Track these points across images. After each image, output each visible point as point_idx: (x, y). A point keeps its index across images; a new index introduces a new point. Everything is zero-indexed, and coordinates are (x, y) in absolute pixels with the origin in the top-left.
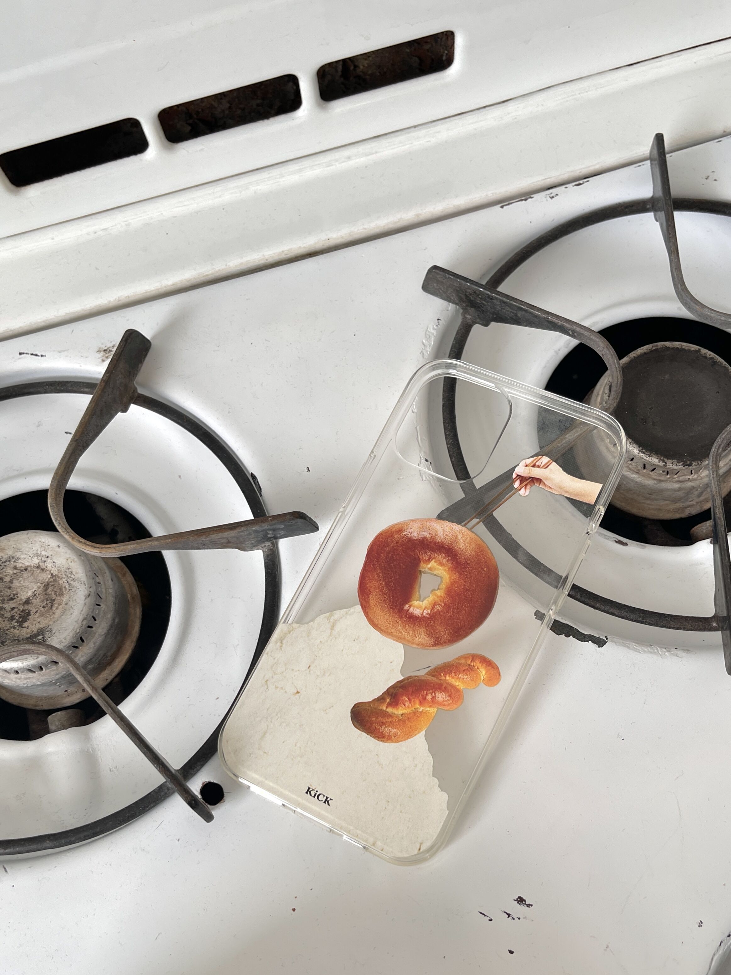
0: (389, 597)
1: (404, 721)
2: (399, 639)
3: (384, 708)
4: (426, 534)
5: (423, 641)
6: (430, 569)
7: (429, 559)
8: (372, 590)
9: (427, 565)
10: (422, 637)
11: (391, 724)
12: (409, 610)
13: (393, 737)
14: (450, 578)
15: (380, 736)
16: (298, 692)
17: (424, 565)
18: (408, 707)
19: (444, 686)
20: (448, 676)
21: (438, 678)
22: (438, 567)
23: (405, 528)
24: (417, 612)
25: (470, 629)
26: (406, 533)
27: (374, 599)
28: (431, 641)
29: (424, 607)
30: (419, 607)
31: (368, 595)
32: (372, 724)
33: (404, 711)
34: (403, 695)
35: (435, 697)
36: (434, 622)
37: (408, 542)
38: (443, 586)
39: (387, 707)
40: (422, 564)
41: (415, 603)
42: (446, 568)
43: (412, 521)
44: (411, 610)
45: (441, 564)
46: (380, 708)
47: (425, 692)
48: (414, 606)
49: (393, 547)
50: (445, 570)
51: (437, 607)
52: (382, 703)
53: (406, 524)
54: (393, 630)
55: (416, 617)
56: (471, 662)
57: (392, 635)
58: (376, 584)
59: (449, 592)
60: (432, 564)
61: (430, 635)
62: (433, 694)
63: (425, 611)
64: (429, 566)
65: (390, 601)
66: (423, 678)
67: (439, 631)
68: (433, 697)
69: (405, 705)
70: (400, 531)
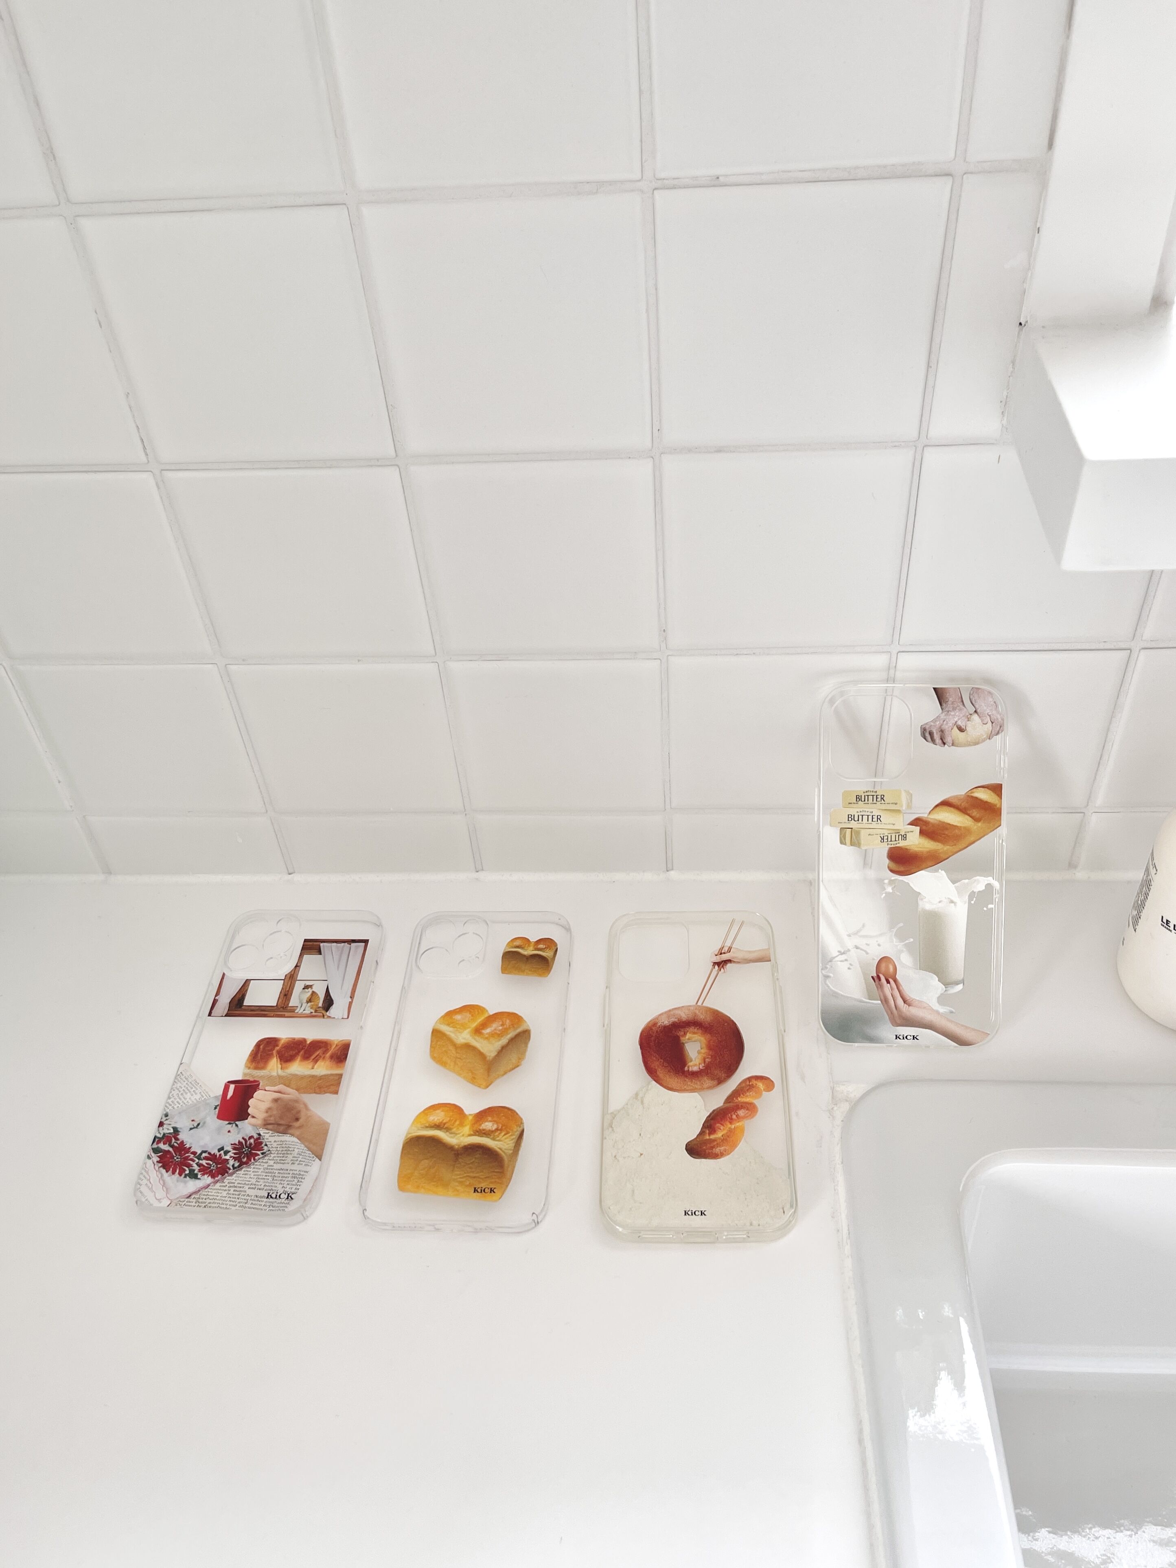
0: (671, 1067)
1: (725, 1140)
2: (693, 1090)
3: (707, 1137)
4: (673, 1020)
5: (710, 1085)
6: (688, 1039)
7: (685, 1033)
8: (656, 1068)
9: (685, 1037)
10: (707, 1082)
11: (718, 1145)
12: (688, 1070)
13: (724, 1152)
14: (705, 1039)
15: (716, 1156)
16: (641, 1154)
17: (684, 1038)
18: (724, 1129)
19: (740, 1105)
20: (739, 1098)
21: (733, 1103)
22: (693, 1036)
23: (657, 1021)
24: (695, 1069)
25: (737, 1063)
26: (659, 1024)
27: (661, 1073)
28: (715, 1082)
29: (698, 1064)
30: (695, 1065)
31: (656, 1072)
32: (705, 1151)
33: (722, 1133)
34: (716, 1124)
35: (738, 1114)
36: (710, 1069)
37: (664, 1029)
38: (704, 1046)
39: (709, 1136)
40: (682, 1039)
41: (690, 1064)
42: (699, 1034)
43: (660, 1015)
44: (690, 1069)
45: (694, 1033)
46: (705, 1138)
47: (730, 1115)
48: (691, 1066)
49: (656, 1035)
50: (699, 1036)
51: (707, 1060)
52: (704, 1135)
53: (657, 1018)
54: (685, 1087)
55: (696, 1072)
56: (749, 1082)
57: (687, 1090)
58: (658, 1063)
59: (709, 1047)
60: (688, 1035)
61: (713, 1079)
62: (736, 1114)
63: (700, 1066)
64: (687, 1037)
65: (673, 1070)
66: (724, 1107)
67: (717, 1074)
68: (737, 1116)
69: (721, 1129)
70: (655, 1024)
